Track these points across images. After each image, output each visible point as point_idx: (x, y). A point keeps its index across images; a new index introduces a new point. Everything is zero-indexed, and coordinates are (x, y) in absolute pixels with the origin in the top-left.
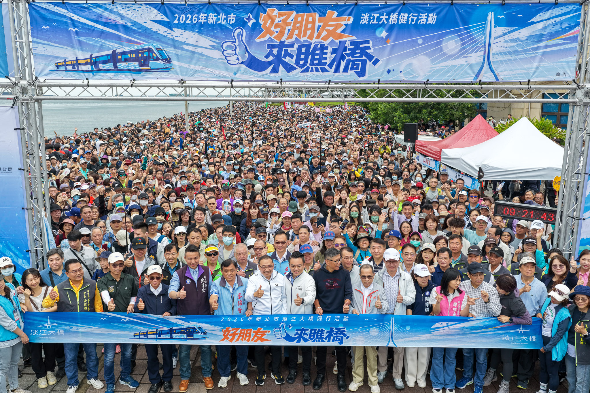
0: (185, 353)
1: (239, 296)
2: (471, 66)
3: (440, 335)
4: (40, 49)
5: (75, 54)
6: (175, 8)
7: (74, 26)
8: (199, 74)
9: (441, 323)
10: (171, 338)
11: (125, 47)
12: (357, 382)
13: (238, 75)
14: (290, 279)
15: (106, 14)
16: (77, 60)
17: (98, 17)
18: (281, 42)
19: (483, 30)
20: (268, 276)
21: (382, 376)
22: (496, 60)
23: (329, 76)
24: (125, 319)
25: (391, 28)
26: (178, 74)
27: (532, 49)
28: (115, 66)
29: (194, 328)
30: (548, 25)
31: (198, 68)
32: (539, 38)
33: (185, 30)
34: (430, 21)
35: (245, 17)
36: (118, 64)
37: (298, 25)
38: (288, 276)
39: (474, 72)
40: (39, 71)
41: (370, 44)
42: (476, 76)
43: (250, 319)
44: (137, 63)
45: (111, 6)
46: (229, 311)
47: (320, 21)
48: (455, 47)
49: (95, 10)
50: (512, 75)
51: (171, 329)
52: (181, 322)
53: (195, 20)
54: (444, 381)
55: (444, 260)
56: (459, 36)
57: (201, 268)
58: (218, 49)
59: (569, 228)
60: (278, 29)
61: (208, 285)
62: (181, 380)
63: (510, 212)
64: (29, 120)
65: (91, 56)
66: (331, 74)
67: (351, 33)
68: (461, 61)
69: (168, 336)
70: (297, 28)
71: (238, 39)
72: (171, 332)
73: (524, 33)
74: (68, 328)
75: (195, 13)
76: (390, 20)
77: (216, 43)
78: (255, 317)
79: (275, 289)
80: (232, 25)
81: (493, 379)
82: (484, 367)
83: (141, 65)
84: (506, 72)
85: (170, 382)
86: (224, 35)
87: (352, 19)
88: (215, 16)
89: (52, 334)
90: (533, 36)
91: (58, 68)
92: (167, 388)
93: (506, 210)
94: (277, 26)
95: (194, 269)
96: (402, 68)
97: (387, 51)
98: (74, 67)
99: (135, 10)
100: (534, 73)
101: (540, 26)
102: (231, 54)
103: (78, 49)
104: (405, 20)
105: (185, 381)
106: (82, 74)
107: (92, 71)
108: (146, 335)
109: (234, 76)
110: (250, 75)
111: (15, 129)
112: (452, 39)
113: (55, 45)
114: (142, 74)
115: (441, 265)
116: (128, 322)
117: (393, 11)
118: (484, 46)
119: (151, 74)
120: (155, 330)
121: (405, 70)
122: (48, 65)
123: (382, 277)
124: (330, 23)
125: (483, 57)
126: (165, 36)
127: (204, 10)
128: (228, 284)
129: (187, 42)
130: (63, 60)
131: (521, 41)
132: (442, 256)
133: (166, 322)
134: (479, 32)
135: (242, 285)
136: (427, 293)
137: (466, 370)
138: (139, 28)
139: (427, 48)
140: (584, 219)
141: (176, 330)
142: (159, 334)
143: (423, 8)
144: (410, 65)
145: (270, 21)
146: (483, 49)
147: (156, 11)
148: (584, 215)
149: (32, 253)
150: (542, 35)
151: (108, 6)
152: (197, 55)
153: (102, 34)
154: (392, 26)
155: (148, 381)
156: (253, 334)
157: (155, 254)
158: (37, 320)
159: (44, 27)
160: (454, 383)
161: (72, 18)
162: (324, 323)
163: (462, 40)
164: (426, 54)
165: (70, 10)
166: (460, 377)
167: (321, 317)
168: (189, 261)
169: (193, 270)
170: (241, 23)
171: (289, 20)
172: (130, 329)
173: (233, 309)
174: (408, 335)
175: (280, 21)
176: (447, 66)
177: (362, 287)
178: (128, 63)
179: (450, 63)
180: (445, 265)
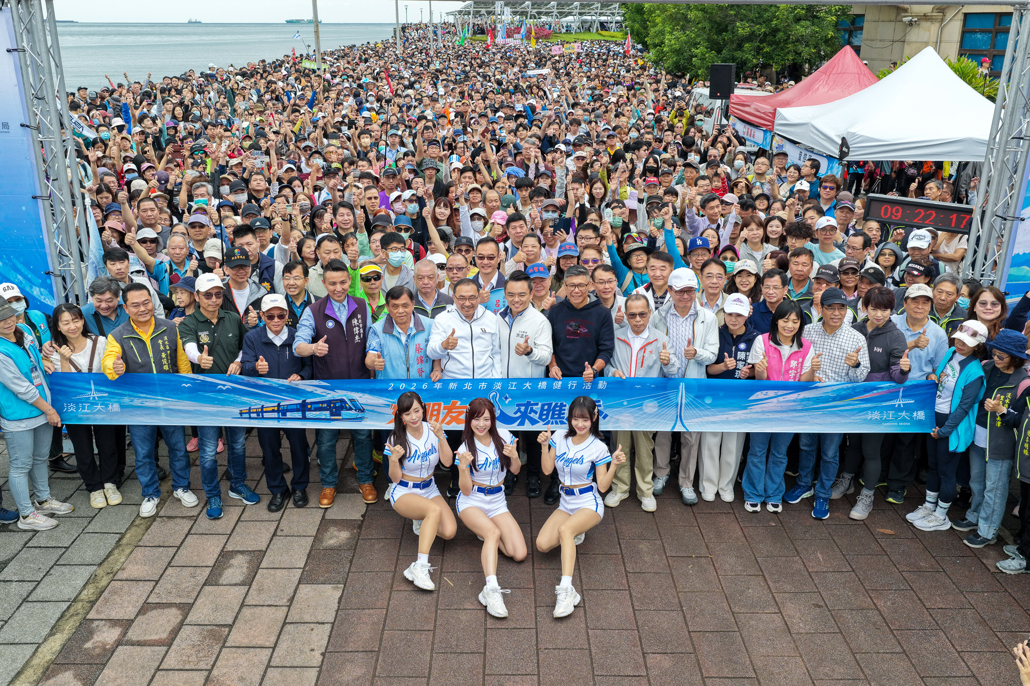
0: (329, 444)
1: (418, 349)
3: (763, 412)
9: (764, 392)
10: (304, 418)
12: (619, 491)
14: (507, 319)
20: (468, 315)
21: (660, 484)
24: (224, 385)
29: (342, 401)
38: (504, 315)
43: (438, 386)
46: (402, 373)
51: (304, 401)
52: (319, 391)
54: (765, 490)
55: (773, 291)
57: (352, 301)
59: (995, 235)
61: (364, 330)
62: (322, 489)
63: (892, 214)
64: (33, 34)
69: (299, 415)
72: (303, 407)
74: (126, 400)
78: (446, 382)
79: (480, 337)
81: (848, 489)
82: (834, 468)
85: (304, 493)
89: (99, 410)
92: (299, 501)
93: (886, 209)
95: (340, 302)
105: (329, 491)
108: (260, 414)
111: (9, 51)
115: (768, 300)
116: (228, 391)
120: (276, 404)
123: (665, 318)
128: (397, 328)
132: (769, 283)
133: (294, 391)
135: (423, 330)
136: (742, 346)
137: (803, 473)
140: (1023, 220)
141: (312, 403)
142: (282, 411)
148: (1023, 212)
149: (55, 276)
155: (267, 491)
156: (443, 412)
157: (271, 280)
158: (73, 387)
160: (781, 495)
162: (564, 391)
166: (792, 485)
167: (560, 383)
168: (331, 288)
169: (338, 304)
172: (234, 403)
173: (408, 370)
174: (707, 412)
177: (630, 334)
180: (774, 300)
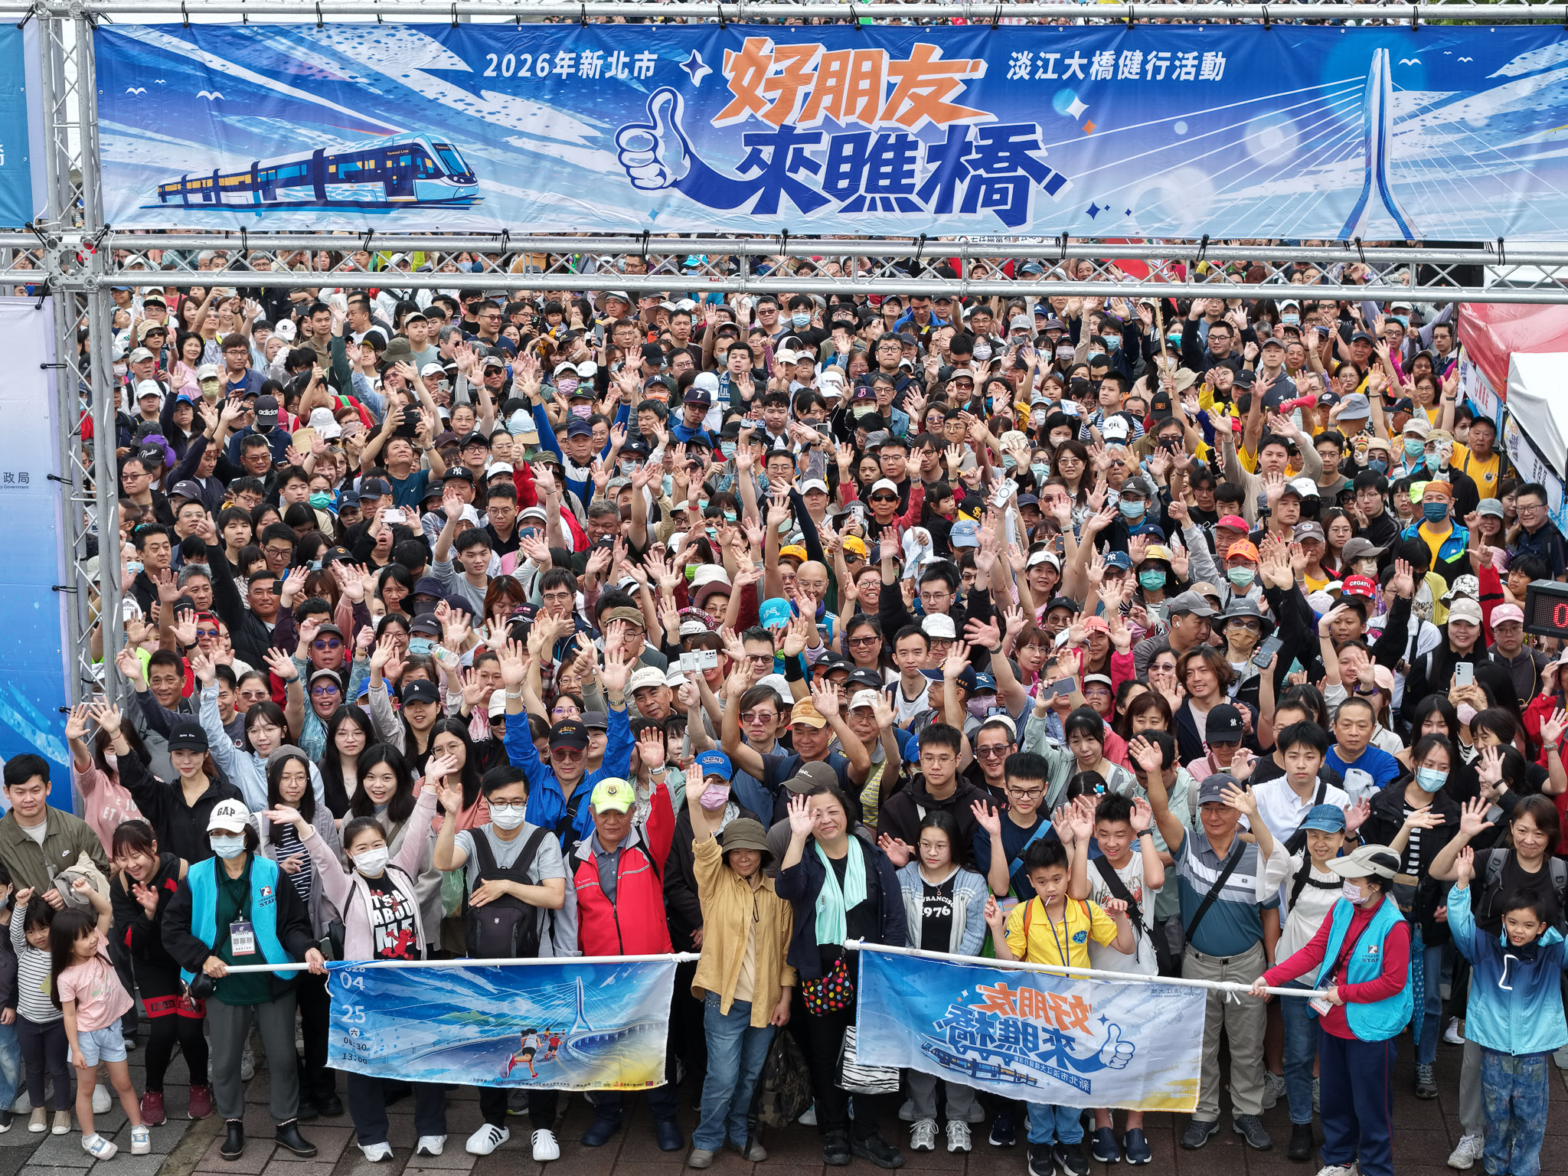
2: (1331, 198)
4: (117, 148)
5: (212, 161)
6: (490, 36)
7: (213, 86)
8: (553, 216)
11: (348, 143)
13: (662, 218)
15: (300, 53)
16: (216, 176)
17: (278, 60)
18: (783, 127)
19: (1362, 99)
22: (1402, 181)
23: (923, 222)
25: (1096, 92)
26: (493, 215)
27: (1503, 150)
28: (320, 193)
30: (1549, 87)
31: (550, 197)
32: (1524, 121)
33: (515, 95)
34: (1207, 74)
35: (683, 61)
36: (329, 188)
37: (831, 82)
39: (1339, 216)
40: (115, 210)
41: (1038, 135)
42: (1347, 225)
44: (379, 186)
45: (314, 31)
47: (893, 71)
48: (1283, 145)
49: (269, 43)
50: (1452, 224)
53: (542, 69)
56: (1293, 114)
58: (606, 147)
60: (776, 94)
65: (255, 165)
66: (926, 218)
67: (983, 104)
68: (1301, 184)
70: (829, 91)
71: (664, 119)
73: (1480, 107)
75: (543, 49)
76: (1093, 70)
77: (602, 130)
80: (646, 83)
83: (391, 191)
84: (1434, 216)
86: (624, 107)
87: (983, 66)
88: (599, 58)
90: (1506, 115)
91: (164, 200)
94: (771, 85)
96: (1131, 202)
97: (1087, 154)
98: (207, 197)
99: (378, 42)
100: (1516, 219)
101: (1526, 87)
102: (642, 161)
103: (220, 147)
104: (1134, 71)
106: (228, 214)
107: (255, 207)
109: (650, 220)
110: (697, 219)
111: (43, 367)
112: (1272, 121)
113: (158, 136)
114: (394, 214)
117: (1102, 46)
118: (1367, 143)
119: (420, 214)
121: (1139, 207)
122: (139, 192)
124: (921, 78)
125: (1363, 174)
126: (458, 113)
127: (568, 42)
129: (520, 127)
130: (179, 179)
131: (1473, 130)
134: (1350, 103)
138: (388, 91)
139: (1200, 146)
143: (1186, 37)
144: (1155, 193)
145: (751, 70)
146: (1362, 150)
147: (435, 46)
150: (1531, 114)
151: (305, 34)
152: (547, 164)
153: (287, 108)
154: (1101, 85)
159: (131, 89)
161: (209, 65)
163: (1301, 125)
164: (1200, 164)
165: (202, 43)
170: (670, 76)
171: (807, 69)
175: (781, 72)
176: (1262, 198)
178: (356, 186)
179: (1271, 188)
